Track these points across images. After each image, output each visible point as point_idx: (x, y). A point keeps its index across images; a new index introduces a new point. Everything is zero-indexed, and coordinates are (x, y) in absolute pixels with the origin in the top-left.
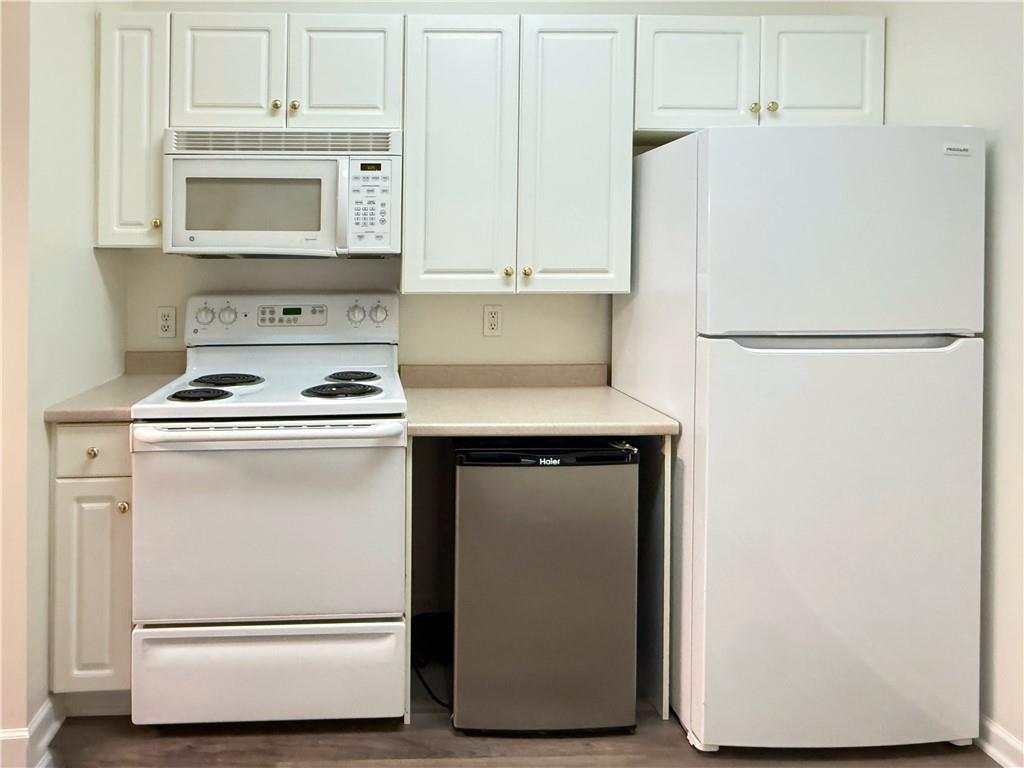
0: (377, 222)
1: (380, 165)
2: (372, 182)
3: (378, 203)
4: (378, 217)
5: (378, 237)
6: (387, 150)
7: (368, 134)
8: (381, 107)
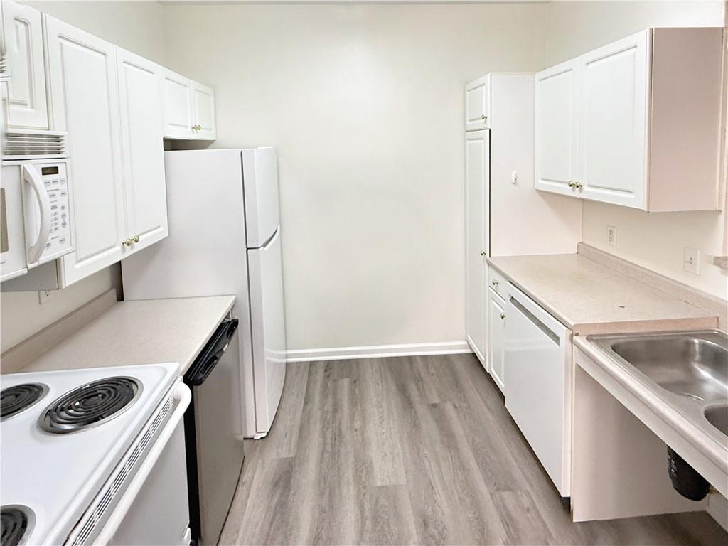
0: (60, 226)
1: (57, 168)
2: (53, 186)
3: (59, 207)
4: (60, 221)
5: (62, 241)
6: (59, 153)
7: (42, 136)
8: (28, 102)
